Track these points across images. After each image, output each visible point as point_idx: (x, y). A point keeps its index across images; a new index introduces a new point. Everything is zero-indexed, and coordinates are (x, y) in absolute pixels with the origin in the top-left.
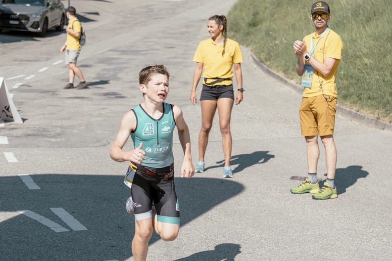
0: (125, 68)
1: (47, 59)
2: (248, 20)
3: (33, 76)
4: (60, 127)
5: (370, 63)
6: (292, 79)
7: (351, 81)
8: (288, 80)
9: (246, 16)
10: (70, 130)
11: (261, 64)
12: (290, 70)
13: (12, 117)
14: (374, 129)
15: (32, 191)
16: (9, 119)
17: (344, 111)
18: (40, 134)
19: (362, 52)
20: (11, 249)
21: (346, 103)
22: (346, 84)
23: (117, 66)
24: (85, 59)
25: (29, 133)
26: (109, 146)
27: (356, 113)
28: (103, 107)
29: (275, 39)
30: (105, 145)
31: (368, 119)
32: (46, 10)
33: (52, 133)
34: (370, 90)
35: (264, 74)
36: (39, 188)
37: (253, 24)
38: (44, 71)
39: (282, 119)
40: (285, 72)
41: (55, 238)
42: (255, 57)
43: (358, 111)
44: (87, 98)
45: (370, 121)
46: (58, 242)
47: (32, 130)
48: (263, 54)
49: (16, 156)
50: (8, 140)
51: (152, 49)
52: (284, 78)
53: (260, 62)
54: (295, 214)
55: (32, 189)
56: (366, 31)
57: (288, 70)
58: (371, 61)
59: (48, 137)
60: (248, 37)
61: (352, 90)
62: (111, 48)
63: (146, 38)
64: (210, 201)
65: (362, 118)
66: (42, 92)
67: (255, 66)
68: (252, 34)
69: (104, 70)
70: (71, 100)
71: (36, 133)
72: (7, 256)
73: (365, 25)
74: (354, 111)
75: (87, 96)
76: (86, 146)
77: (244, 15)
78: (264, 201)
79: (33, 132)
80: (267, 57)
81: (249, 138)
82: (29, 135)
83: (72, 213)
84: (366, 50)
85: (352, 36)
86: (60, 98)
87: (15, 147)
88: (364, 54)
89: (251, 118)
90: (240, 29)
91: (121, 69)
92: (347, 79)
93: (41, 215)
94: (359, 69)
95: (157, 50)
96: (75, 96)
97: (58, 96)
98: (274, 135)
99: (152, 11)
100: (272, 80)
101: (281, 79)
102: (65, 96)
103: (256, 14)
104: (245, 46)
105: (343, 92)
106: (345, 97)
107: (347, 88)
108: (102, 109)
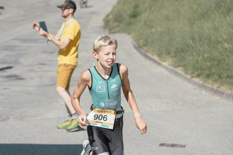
0: (25, 54)
2: (129, 12)
5: (229, 47)
6: (165, 61)
7: (213, 63)
8: (161, 62)
9: (128, 9)
11: (140, 49)
12: (163, 54)
14: (231, 103)
17: (207, 88)
19: (223, 38)
21: (209, 81)
22: (209, 66)
23: (18, 52)
26: (8, 120)
27: (217, 90)
28: (5, 87)
29: (152, 27)
30: (5, 120)
31: (227, 94)
34: (229, 70)
35: (142, 58)
37: (134, 16)
39: (156, 95)
40: (159, 55)
42: (135, 44)
43: (219, 88)
45: (228, 96)
48: (141, 41)
52: (159, 61)
53: (139, 48)
56: (226, 20)
58: (230, 46)
60: (129, 27)
61: (213, 70)
62: (14, 37)
65: (221, 93)
67: (135, 51)
68: (133, 24)
69: (7, 56)
73: (226, 16)
74: (215, 87)
80: (145, 43)
84: (226, 36)
85: (215, 25)
88: (224, 40)
90: (123, 20)
91: (21, 55)
92: (210, 61)
94: (220, 52)
98: (148, 109)
99: (49, 6)
100: (148, 62)
101: (156, 62)
103: (136, 7)
104: (127, 34)
105: (207, 72)
106: (208, 76)
107: (210, 68)
108: (4, 89)
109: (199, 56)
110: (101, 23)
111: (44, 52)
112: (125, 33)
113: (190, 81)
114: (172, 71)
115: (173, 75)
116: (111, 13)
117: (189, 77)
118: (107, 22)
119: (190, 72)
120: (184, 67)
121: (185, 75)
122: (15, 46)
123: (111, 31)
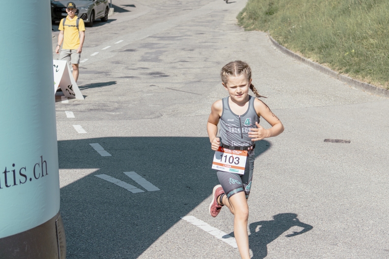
0: (165, 51)
1: (97, 45)
2: (265, 9)
3: (86, 60)
4: (116, 102)
5: (375, 43)
6: (309, 57)
7: (361, 58)
8: (306, 59)
9: (263, 6)
10: (126, 105)
11: (280, 45)
12: (306, 51)
13: (75, 95)
14: (385, 98)
15: (105, 158)
16: (71, 96)
17: (357, 83)
18: (101, 108)
19: (367, 33)
20: (97, 209)
21: (358, 76)
22: (357, 61)
23: (157, 50)
24: (129, 45)
25: (91, 108)
26: (162, 117)
27: (368, 85)
28: (151, 84)
30: (158, 117)
31: (379, 89)
32: (92, 3)
33: (111, 108)
35: (283, 54)
36: (111, 155)
37: (269, 13)
38: (95, 55)
39: (306, 91)
40: (302, 52)
41: (133, 199)
42: (274, 40)
43: (370, 83)
44: (136, 77)
45: (380, 91)
46: (137, 201)
47: (93, 105)
48: (280, 37)
49: (84, 128)
50: (74, 114)
51: (186, 35)
52: (302, 57)
54: (336, 172)
55: (104, 156)
57: (305, 50)
58: (376, 41)
59: (108, 111)
60: (265, 24)
62: (151, 35)
63: (179, 26)
64: (261, 162)
65: (373, 89)
66: (97, 73)
67: (275, 48)
68: (269, 21)
69: (147, 53)
70: (122, 79)
71: (96, 107)
72: (94, 215)
73: (367, 11)
74: (366, 83)
75: (136, 76)
76: (142, 118)
77: (261, 5)
78: (306, 160)
79: (94, 107)
80: (285, 40)
81: (281, 108)
82: (91, 110)
83: (144, 176)
84: (371, 32)
85: (357, 21)
86: (113, 77)
87: (81, 120)
88: (370, 36)
89: (279, 91)
90: (258, 18)
91: (161, 53)
92: (357, 57)
93: (117, 178)
94: (366, 48)
95: (190, 36)
96: (125, 76)
97: (111, 76)
98: (301, 105)
99: (181, 4)
100: (291, 59)
101: (299, 58)
102: (117, 76)
103: (271, 4)
104: (263, 31)
105: (355, 68)
106: (357, 72)
107: (358, 64)
108: (151, 86)
109: (346, 52)
110: (236, 21)
111: (183, 49)
112: (262, 31)
113: (338, 77)
114: (317, 67)
115: (319, 71)
116: (245, 10)
117: (337, 73)
118: (241, 20)
119: (337, 68)
120: (331, 63)
121: (332, 71)
122: (153, 44)
123: (247, 28)
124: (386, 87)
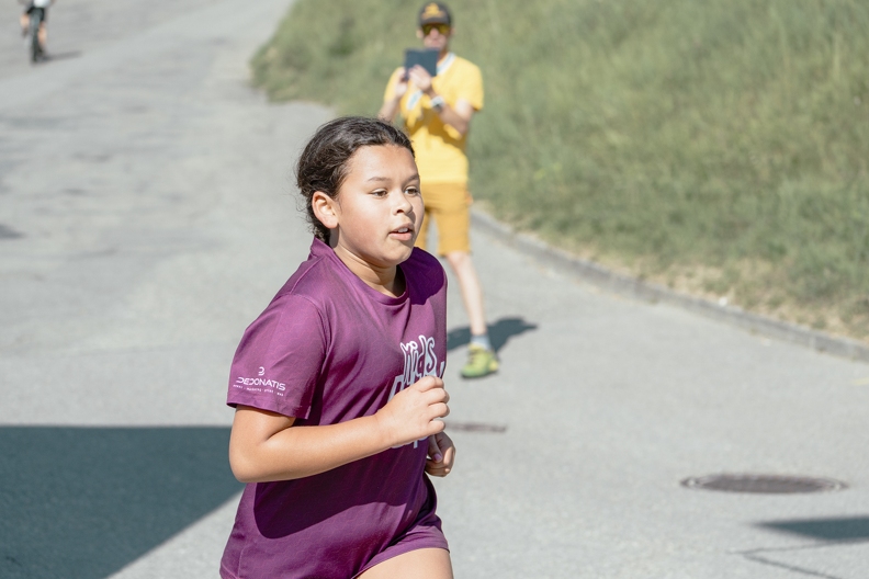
5: (623, 144)
7: (577, 188)
14: (632, 303)
17: (560, 260)
19: (603, 115)
21: (565, 240)
22: (566, 195)
27: (590, 267)
31: (618, 279)
34: (623, 209)
37: (342, 49)
43: (594, 260)
45: (622, 285)
51: (92, 115)
58: (626, 139)
60: (328, 83)
61: (579, 209)
63: (76, 85)
68: (340, 74)
73: (611, 51)
74: (584, 258)
84: (613, 110)
85: (580, 78)
88: (610, 123)
90: (308, 64)
92: (568, 184)
95: (102, 115)
99: (88, 20)
103: (347, 24)
105: (560, 215)
110: (244, 71)
111: (79, 156)
113: (509, 241)
116: (275, 41)
117: (507, 228)
118: (261, 68)
119: (510, 215)
120: (493, 200)
121: (496, 224)
123: (276, 95)
124: (637, 270)
